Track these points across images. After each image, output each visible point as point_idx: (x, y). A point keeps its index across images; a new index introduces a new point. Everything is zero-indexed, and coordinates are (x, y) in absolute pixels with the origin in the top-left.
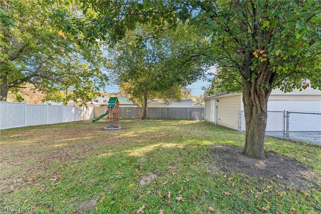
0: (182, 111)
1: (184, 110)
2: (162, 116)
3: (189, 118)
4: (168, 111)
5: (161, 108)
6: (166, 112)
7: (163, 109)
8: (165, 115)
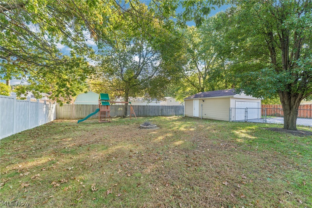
0: (155, 109)
1: (156, 108)
2: (138, 113)
3: (161, 115)
4: (144, 109)
5: (137, 106)
6: (142, 110)
7: (140, 107)
8: (141, 112)
